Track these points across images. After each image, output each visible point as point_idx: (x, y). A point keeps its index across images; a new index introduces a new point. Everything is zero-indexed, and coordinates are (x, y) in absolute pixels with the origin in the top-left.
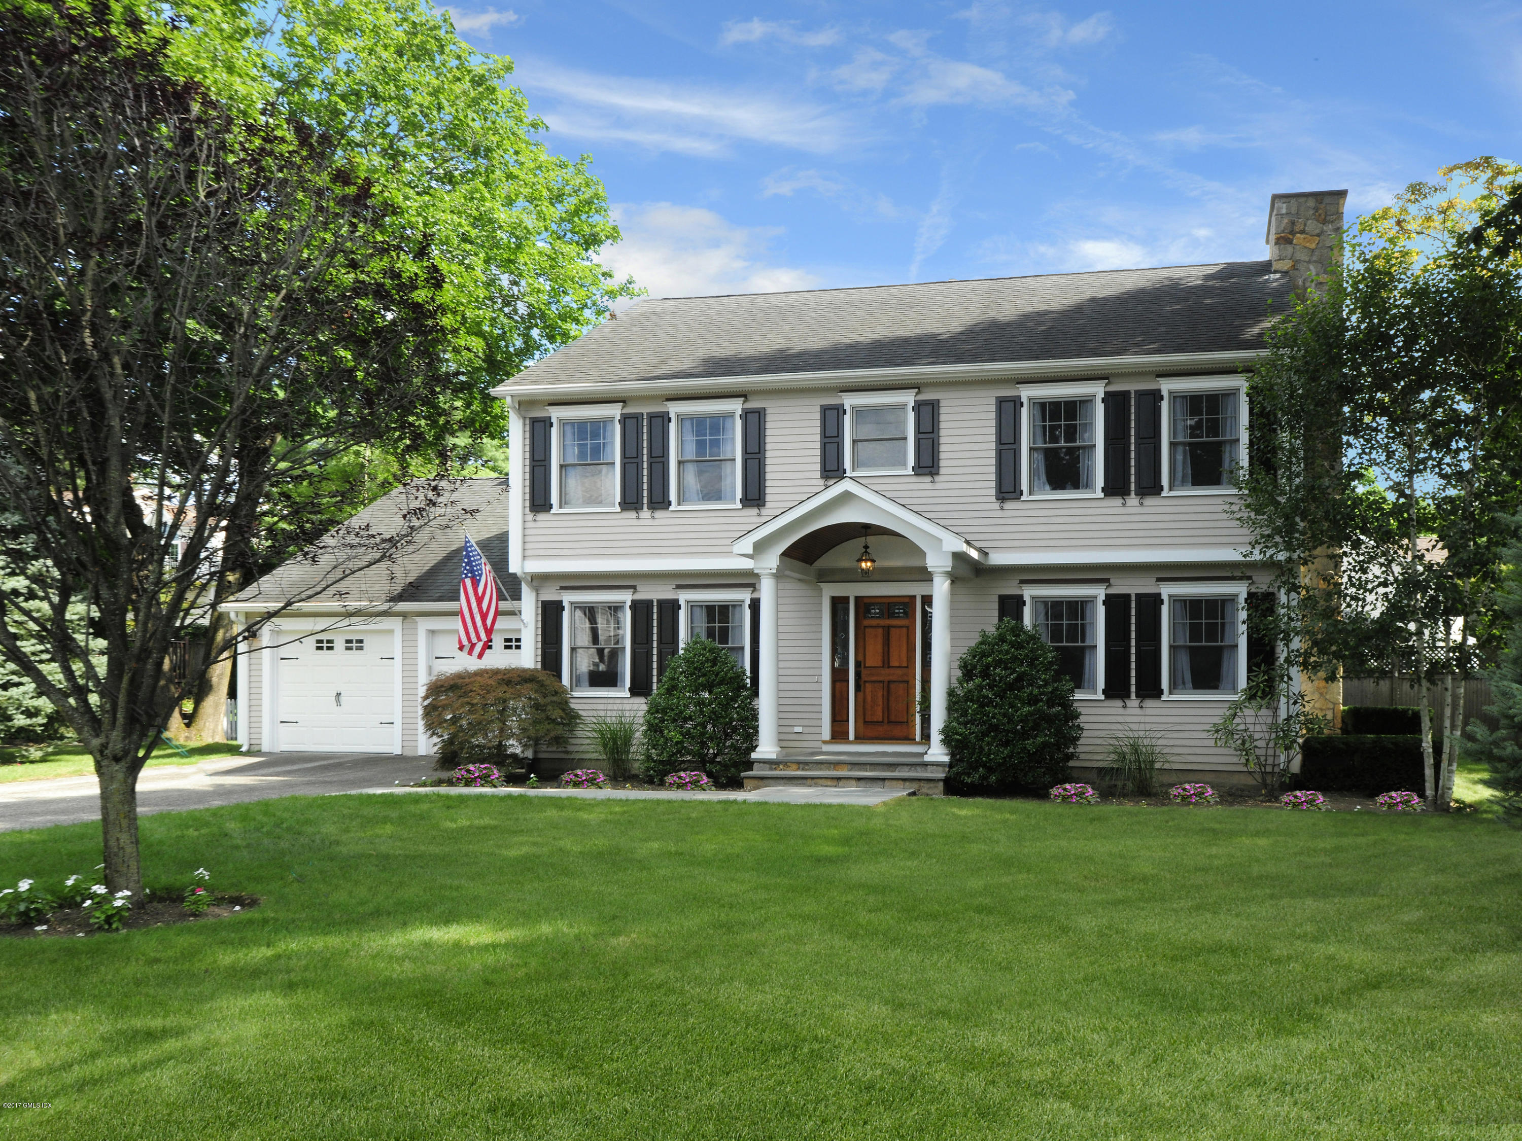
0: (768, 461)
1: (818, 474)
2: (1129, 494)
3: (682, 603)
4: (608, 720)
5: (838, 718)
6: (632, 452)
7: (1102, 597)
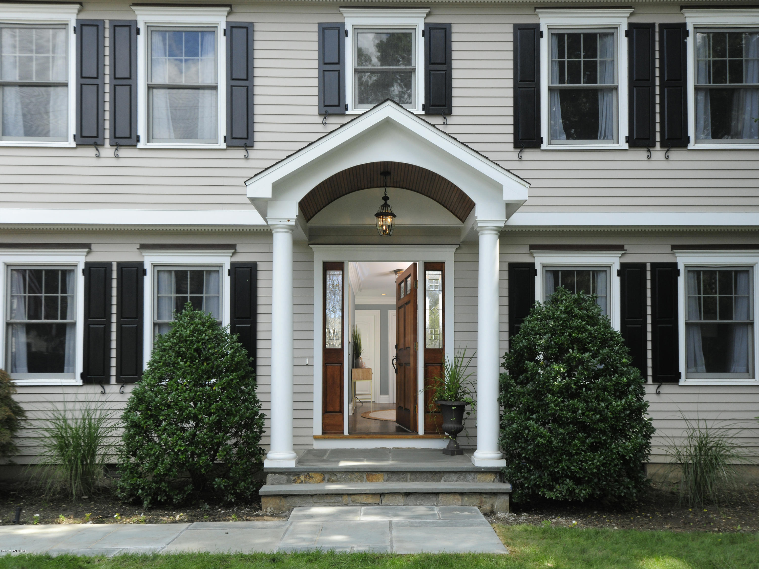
0: (257, 91)
1: (315, 110)
2: (654, 146)
3: (148, 266)
4: (69, 415)
5: (330, 408)
6: (90, 71)
7: (616, 267)
